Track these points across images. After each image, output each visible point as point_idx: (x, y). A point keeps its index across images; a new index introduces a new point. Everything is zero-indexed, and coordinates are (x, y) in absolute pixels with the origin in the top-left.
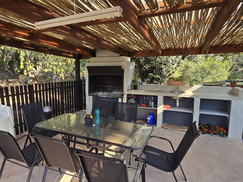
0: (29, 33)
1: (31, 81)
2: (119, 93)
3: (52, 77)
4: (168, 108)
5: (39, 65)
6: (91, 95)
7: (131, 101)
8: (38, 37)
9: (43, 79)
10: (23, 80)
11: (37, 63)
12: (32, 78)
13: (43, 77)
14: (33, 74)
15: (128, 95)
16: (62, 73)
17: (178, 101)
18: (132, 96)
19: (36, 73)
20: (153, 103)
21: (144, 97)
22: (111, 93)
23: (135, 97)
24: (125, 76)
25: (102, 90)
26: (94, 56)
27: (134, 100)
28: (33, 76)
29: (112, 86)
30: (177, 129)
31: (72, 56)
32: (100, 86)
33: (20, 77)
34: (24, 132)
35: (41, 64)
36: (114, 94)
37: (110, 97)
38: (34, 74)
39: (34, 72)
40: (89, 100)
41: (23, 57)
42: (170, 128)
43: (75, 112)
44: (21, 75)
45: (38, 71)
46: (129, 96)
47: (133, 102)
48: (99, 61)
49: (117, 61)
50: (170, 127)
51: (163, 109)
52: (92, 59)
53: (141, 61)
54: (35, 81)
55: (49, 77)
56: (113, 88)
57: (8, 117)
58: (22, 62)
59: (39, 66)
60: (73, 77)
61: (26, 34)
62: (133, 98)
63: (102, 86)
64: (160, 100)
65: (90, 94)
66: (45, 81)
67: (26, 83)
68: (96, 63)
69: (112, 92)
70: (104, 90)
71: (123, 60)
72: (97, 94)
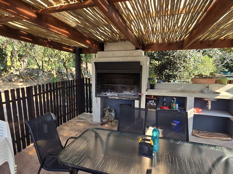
0: (37, 14)
1: (16, 78)
2: (131, 94)
3: (38, 74)
4: (200, 111)
5: (23, 61)
6: (99, 97)
7: (152, 104)
8: (47, 21)
9: (28, 76)
10: (6, 77)
11: (22, 59)
12: (16, 75)
13: (28, 74)
14: (17, 71)
15: (147, 96)
16: (54, 70)
17: (210, 103)
18: (153, 97)
19: (20, 70)
20: (177, 105)
21: (164, 98)
22: (122, 94)
23: (155, 99)
24: (144, 74)
25: (109, 90)
26: (102, 49)
27: (154, 102)
28: (18, 73)
29: (123, 85)
30: (212, 137)
31: (72, 50)
32: (107, 85)
33: (3, 74)
34: (22, 150)
35: (26, 60)
36: (125, 95)
37: (124, 99)
38: (19, 71)
39: (18, 69)
40: (96, 103)
41: (10, 52)
42: (204, 136)
43: (77, 115)
44: (4, 72)
45: (23, 68)
46: (148, 98)
47: (153, 104)
48: (109, 56)
49: (133, 55)
50: (201, 134)
51: (193, 113)
52: (99, 53)
53: (155, 55)
54: (20, 78)
55: (36, 74)
56: (123, 87)
57: (6, 139)
58: (9, 57)
59: (23, 63)
60: (61, 74)
61: (33, 15)
62: (152, 100)
63: (109, 85)
64: (190, 102)
65: (97, 96)
66: (31, 78)
67: (10, 81)
68: (106, 58)
69: (122, 92)
70: (113, 90)
71: (140, 55)
72: (106, 94)
